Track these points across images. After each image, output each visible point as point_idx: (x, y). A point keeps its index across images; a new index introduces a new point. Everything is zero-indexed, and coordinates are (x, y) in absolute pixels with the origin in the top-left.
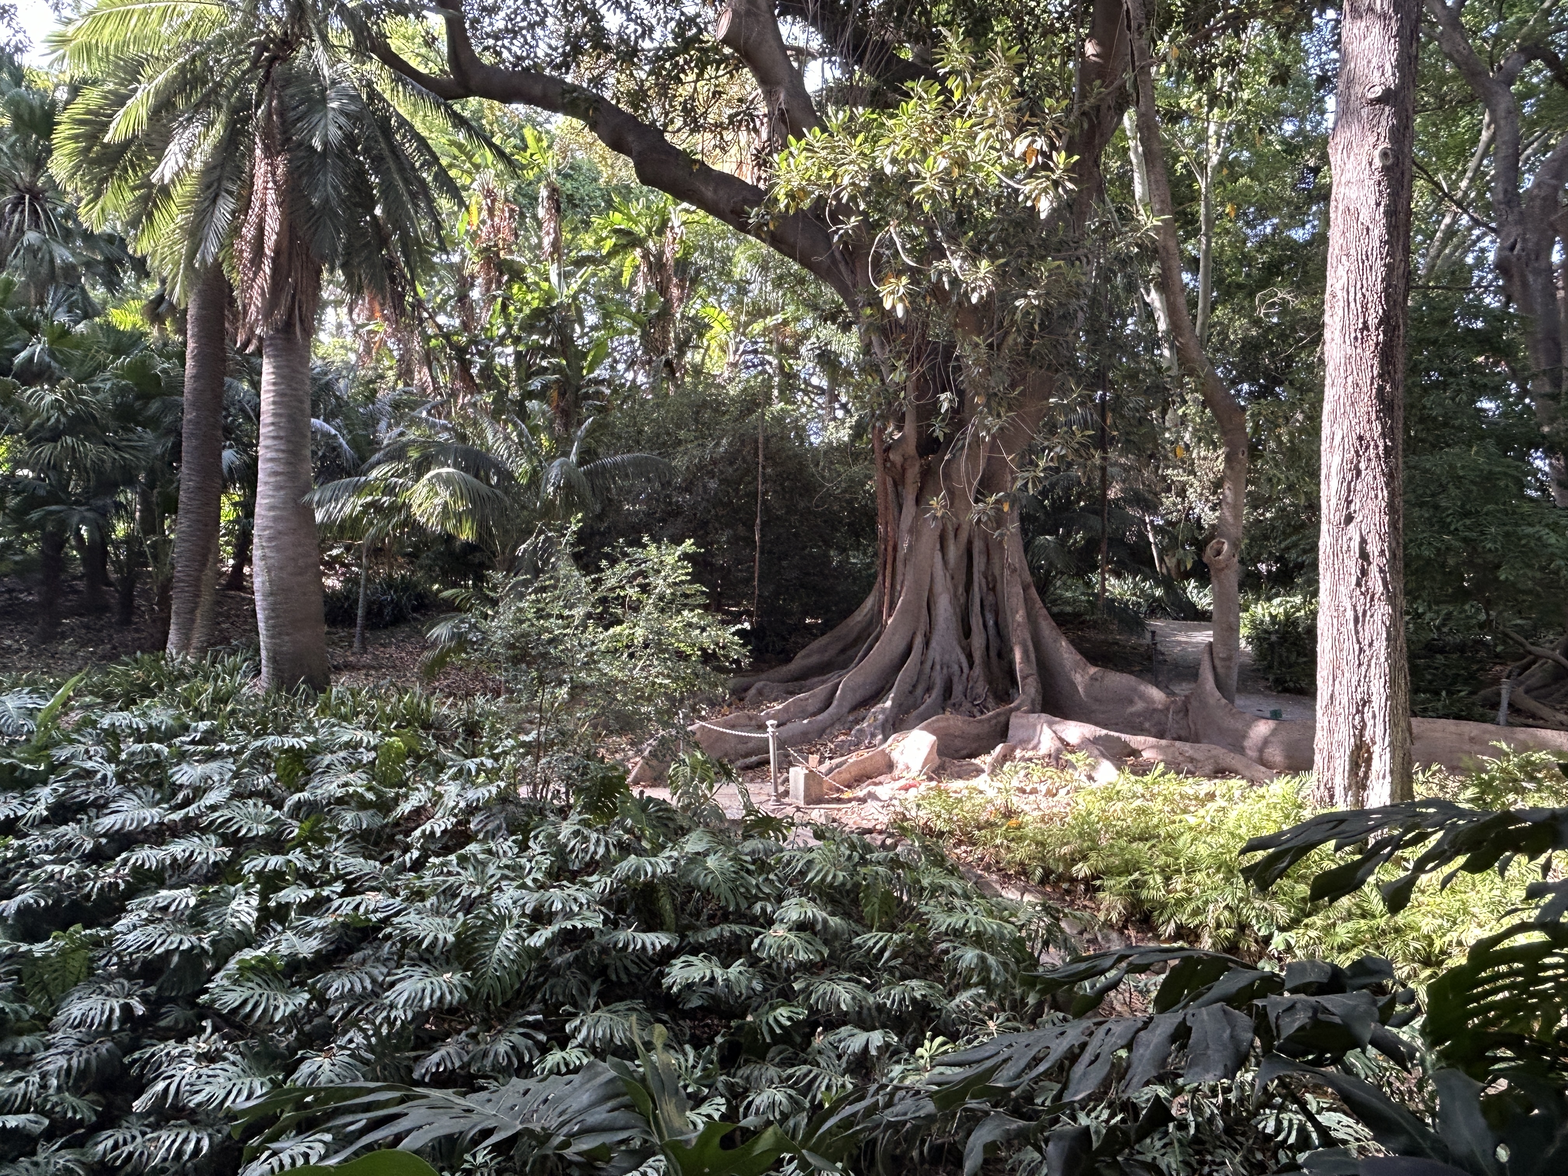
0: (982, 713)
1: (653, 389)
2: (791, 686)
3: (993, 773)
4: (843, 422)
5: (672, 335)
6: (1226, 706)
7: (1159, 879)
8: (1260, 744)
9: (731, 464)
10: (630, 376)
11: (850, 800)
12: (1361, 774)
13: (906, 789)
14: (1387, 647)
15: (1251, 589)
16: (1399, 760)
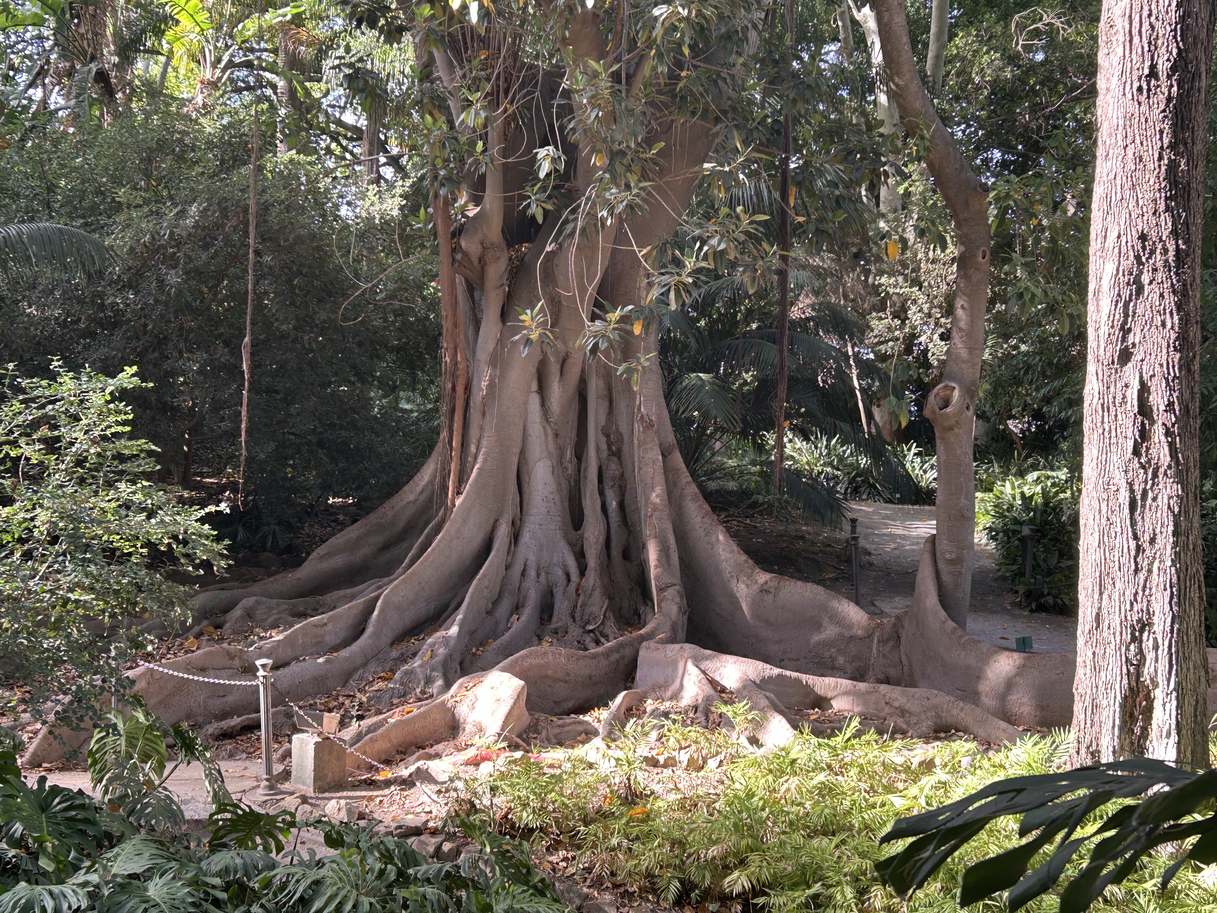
0: (598, 643)
1: (75, 118)
2: (300, 603)
3: (611, 737)
4: (391, 186)
5: (109, 31)
6: (954, 631)
7: (849, 893)
8: (1001, 689)
9: (206, 247)
10: (37, 94)
11: (388, 783)
12: (1137, 730)
13: (476, 762)
14: (1175, 544)
15: (999, 459)
16: (1189, 710)
